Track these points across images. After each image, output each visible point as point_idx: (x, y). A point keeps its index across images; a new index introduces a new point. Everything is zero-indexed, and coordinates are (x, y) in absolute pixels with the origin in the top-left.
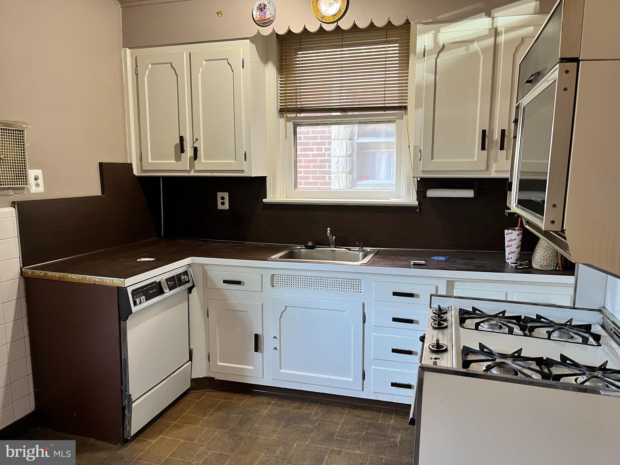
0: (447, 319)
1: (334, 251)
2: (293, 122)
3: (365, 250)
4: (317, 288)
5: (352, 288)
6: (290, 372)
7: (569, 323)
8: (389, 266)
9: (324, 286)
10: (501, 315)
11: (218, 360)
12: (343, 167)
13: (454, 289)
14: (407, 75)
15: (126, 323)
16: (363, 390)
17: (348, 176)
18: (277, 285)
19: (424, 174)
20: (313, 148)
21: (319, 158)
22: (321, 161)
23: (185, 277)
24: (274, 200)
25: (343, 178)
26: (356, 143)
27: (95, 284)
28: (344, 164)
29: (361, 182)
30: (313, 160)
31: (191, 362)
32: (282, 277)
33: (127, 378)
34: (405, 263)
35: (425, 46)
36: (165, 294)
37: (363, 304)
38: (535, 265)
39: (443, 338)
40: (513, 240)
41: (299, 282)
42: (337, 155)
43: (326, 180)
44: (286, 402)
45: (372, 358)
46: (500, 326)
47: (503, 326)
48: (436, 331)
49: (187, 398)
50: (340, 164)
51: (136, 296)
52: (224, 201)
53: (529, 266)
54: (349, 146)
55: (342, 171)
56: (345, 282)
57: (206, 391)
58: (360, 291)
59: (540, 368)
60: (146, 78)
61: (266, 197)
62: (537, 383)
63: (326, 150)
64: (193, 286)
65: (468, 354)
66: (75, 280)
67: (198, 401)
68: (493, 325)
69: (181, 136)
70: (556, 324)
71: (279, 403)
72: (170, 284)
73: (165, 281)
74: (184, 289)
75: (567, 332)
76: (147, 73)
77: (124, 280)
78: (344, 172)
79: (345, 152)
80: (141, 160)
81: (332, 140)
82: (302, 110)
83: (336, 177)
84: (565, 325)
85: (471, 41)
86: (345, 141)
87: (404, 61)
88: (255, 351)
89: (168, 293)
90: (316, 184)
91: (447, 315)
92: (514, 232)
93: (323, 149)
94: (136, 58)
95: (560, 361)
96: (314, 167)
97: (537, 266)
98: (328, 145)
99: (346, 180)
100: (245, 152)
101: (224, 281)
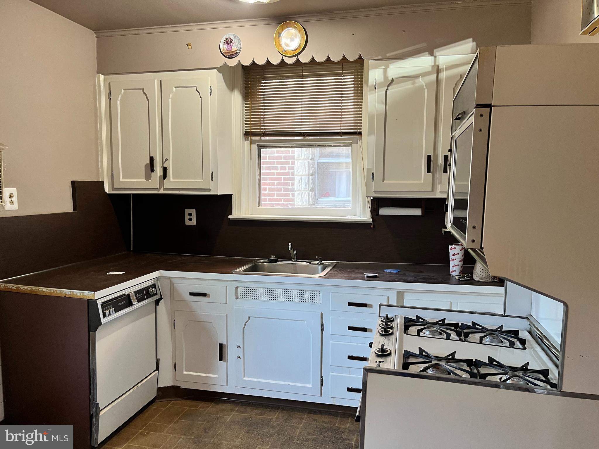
0: (393, 326)
1: (296, 264)
2: (257, 144)
3: (324, 264)
4: (279, 299)
5: (311, 299)
6: (253, 379)
7: (500, 329)
8: (345, 278)
9: (285, 297)
10: (441, 322)
11: (184, 369)
12: (306, 185)
13: (404, 300)
14: (361, 104)
15: (95, 334)
16: (321, 396)
17: (310, 194)
18: (241, 297)
19: (376, 194)
20: (278, 167)
21: (283, 177)
22: (285, 179)
23: (153, 289)
24: (240, 217)
25: (306, 195)
26: (318, 163)
27: (65, 297)
28: (306, 182)
29: (321, 198)
30: (278, 178)
31: (157, 372)
32: (245, 289)
33: (95, 387)
34: (359, 275)
35: (376, 79)
36: (134, 306)
37: (322, 314)
38: (475, 277)
39: (388, 343)
40: (457, 254)
41: (262, 293)
42: (301, 173)
43: (290, 197)
44: (248, 409)
45: (330, 365)
46: (440, 332)
47: (442, 333)
48: (382, 338)
49: (153, 407)
50: (303, 182)
51: (106, 308)
52: (191, 217)
53: (470, 278)
54: (311, 166)
55: (305, 189)
56: (305, 294)
57: (172, 400)
58: (318, 301)
59: (471, 368)
60: (118, 102)
61: (231, 214)
62: (465, 381)
63: (290, 169)
64: (161, 298)
65: (408, 358)
66: (46, 293)
67: (164, 409)
68: (433, 332)
69: (151, 156)
70: (488, 330)
71: (243, 410)
72: (139, 296)
73: (134, 294)
74: (152, 301)
75: (497, 337)
76: (120, 98)
77: (95, 293)
78: (306, 189)
79: (307, 171)
80: (112, 178)
81: (295, 160)
82: (265, 134)
83: (299, 194)
84: (496, 330)
85: (417, 76)
86: (307, 161)
87: (358, 92)
88: (219, 360)
89: (136, 305)
90: (280, 200)
91: (393, 323)
92: (457, 247)
93: (287, 168)
94: (109, 83)
95: (488, 362)
96: (278, 184)
97: (477, 278)
98: (291, 164)
99: (309, 197)
100: (212, 172)
101: (190, 293)
